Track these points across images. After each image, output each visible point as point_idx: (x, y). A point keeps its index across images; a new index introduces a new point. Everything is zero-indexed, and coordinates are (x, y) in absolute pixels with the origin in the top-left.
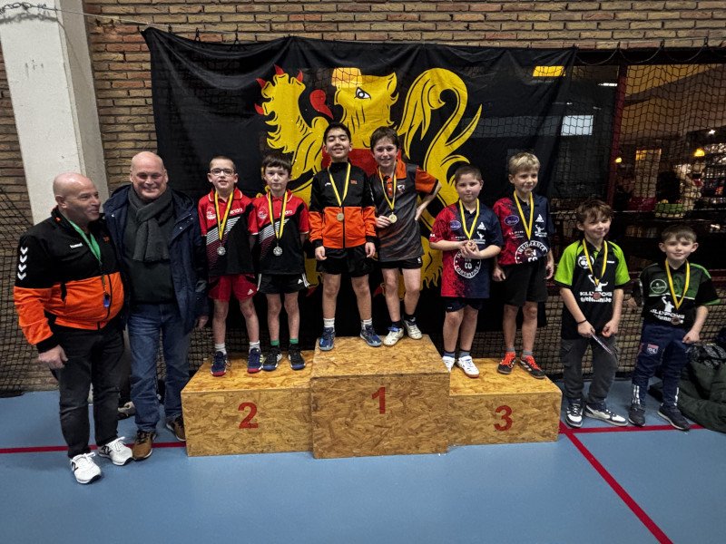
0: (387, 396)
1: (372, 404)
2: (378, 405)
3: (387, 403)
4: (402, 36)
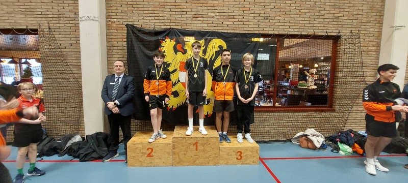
1: (193, 147)
3: (198, 147)
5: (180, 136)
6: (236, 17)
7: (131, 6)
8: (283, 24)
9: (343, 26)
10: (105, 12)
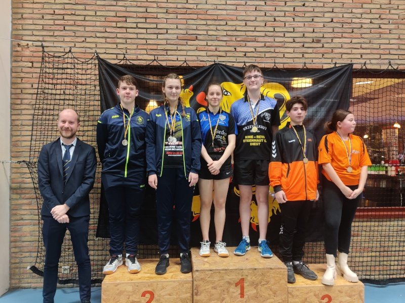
0: (245, 285)
1: (235, 291)
2: (239, 292)
3: (245, 290)
5: (207, 267)
7: (61, 17)
8: (349, 51)
10: (11, 29)
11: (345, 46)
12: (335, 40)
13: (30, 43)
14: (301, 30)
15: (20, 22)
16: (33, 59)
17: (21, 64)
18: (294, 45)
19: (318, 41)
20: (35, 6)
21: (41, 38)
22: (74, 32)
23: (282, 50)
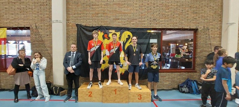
0: (117, 91)
2: (115, 93)
4: (121, 25)
6: (138, 19)
7: (80, 14)
8: (164, 23)
9: (199, 23)
10: (66, 18)
11: (163, 21)
12: (160, 20)
13: (71, 22)
14: (150, 16)
15: (68, 16)
16: (72, 26)
17: (69, 28)
18: (148, 21)
19: (155, 20)
20: (73, 11)
21: (74, 20)
22: (84, 18)
23: (144, 23)
